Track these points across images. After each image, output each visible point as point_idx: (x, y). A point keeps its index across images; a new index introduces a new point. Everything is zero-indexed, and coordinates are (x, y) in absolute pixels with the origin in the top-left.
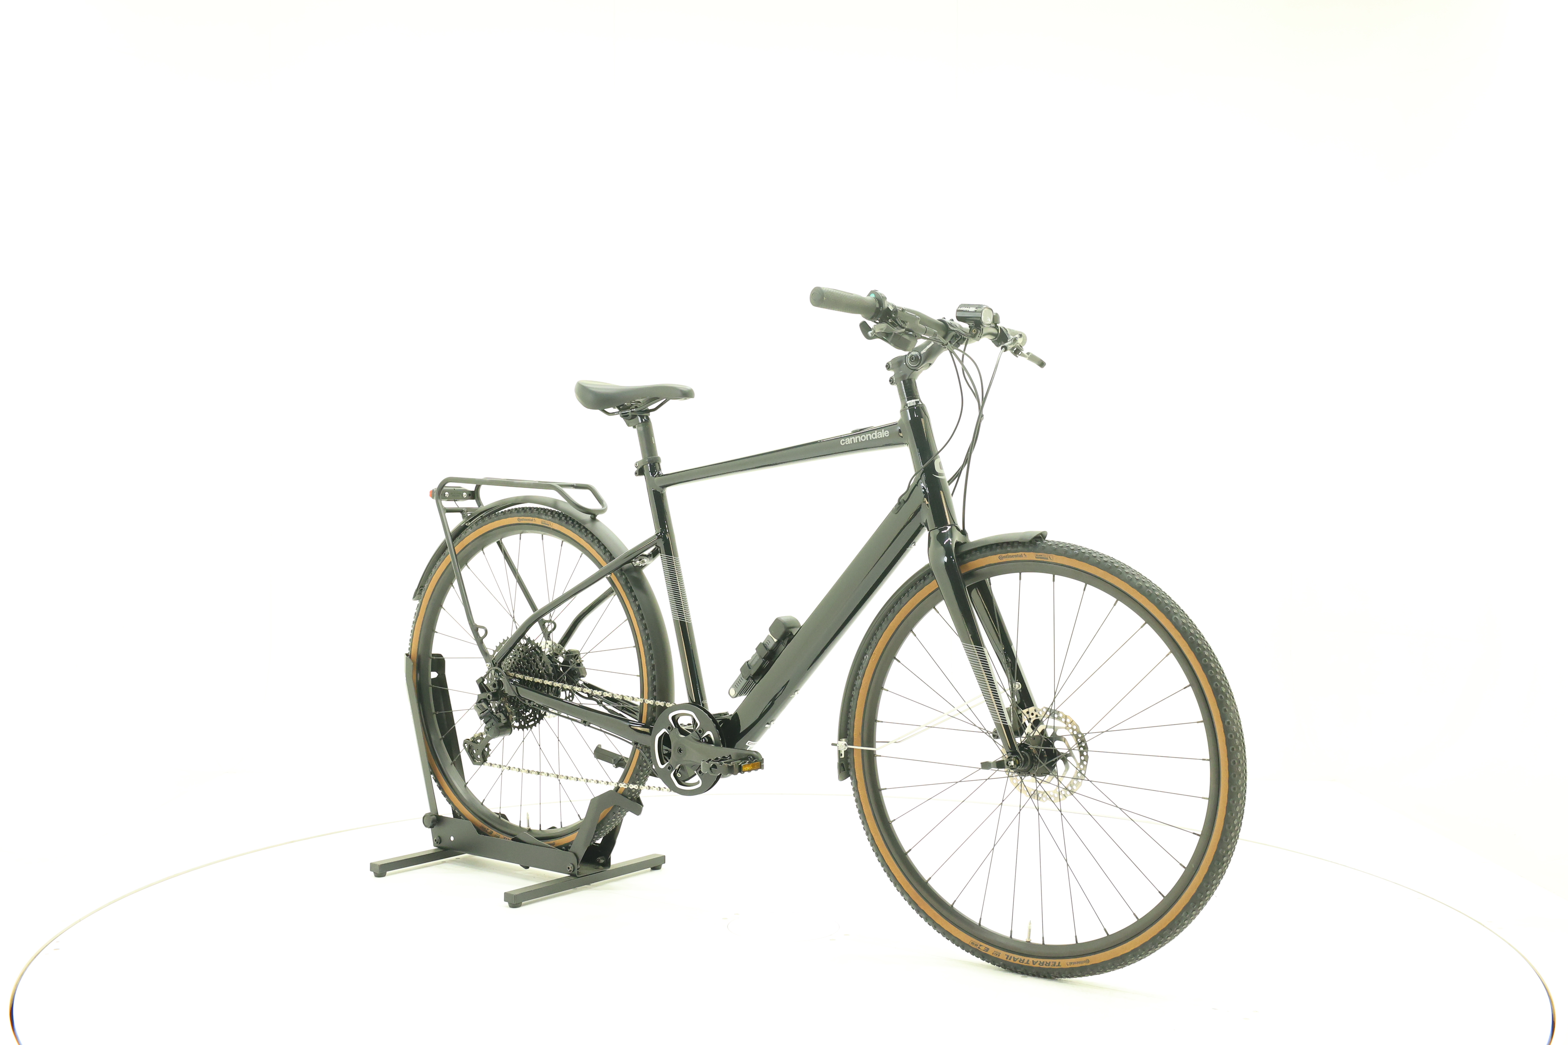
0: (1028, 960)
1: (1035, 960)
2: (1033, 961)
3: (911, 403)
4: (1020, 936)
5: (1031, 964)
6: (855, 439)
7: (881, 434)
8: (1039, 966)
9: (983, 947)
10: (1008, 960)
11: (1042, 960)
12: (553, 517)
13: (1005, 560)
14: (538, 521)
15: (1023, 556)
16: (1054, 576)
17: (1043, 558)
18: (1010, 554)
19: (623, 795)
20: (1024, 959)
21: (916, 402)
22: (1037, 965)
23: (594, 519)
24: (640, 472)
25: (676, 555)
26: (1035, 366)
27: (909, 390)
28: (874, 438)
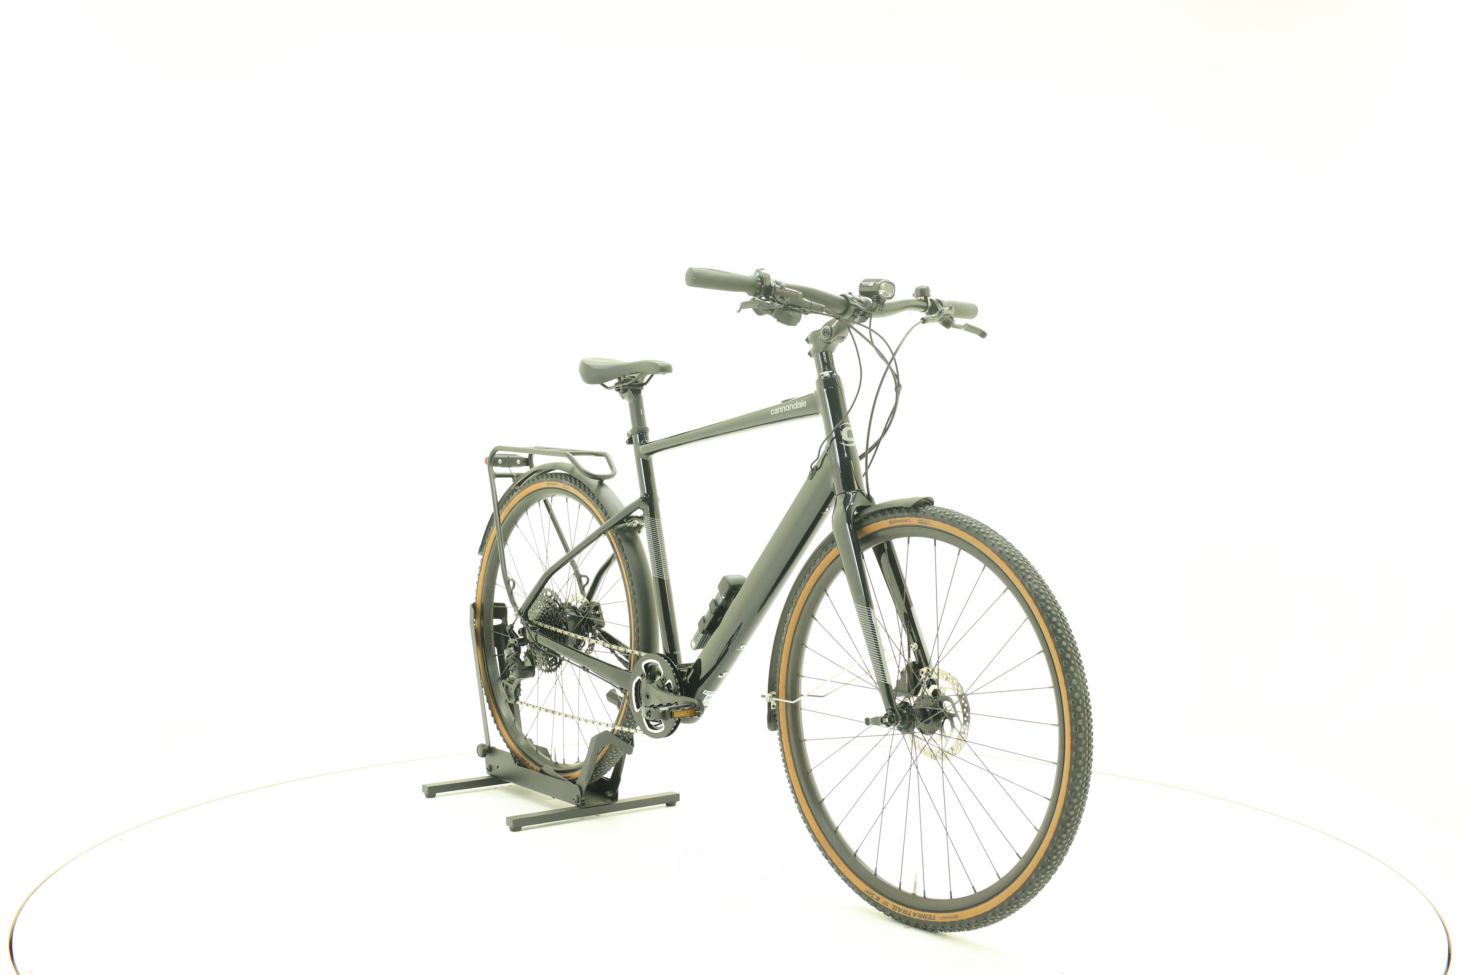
0: (910, 912)
1: (916, 912)
2: (914, 913)
3: (827, 374)
4: (907, 888)
5: (912, 916)
6: (781, 409)
7: (800, 405)
8: (918, 918)
9: (876, 896)
10: (894, 910)
11: (921, 913)
12: (570, 482)
13: (894, 525)
14: (560, 485)
15: (908, 521)
16: (935, 541)
17: (923, 523)
18: (897, 519)
19: (616, 735)
20: (907, 911)
21: (830, 373)
22: (916, 917)
23: (601, 484)
24: (630, 441)
25: (659, 517)
26: (977, 337)
27: (826, 363)
28: (795, 408)
